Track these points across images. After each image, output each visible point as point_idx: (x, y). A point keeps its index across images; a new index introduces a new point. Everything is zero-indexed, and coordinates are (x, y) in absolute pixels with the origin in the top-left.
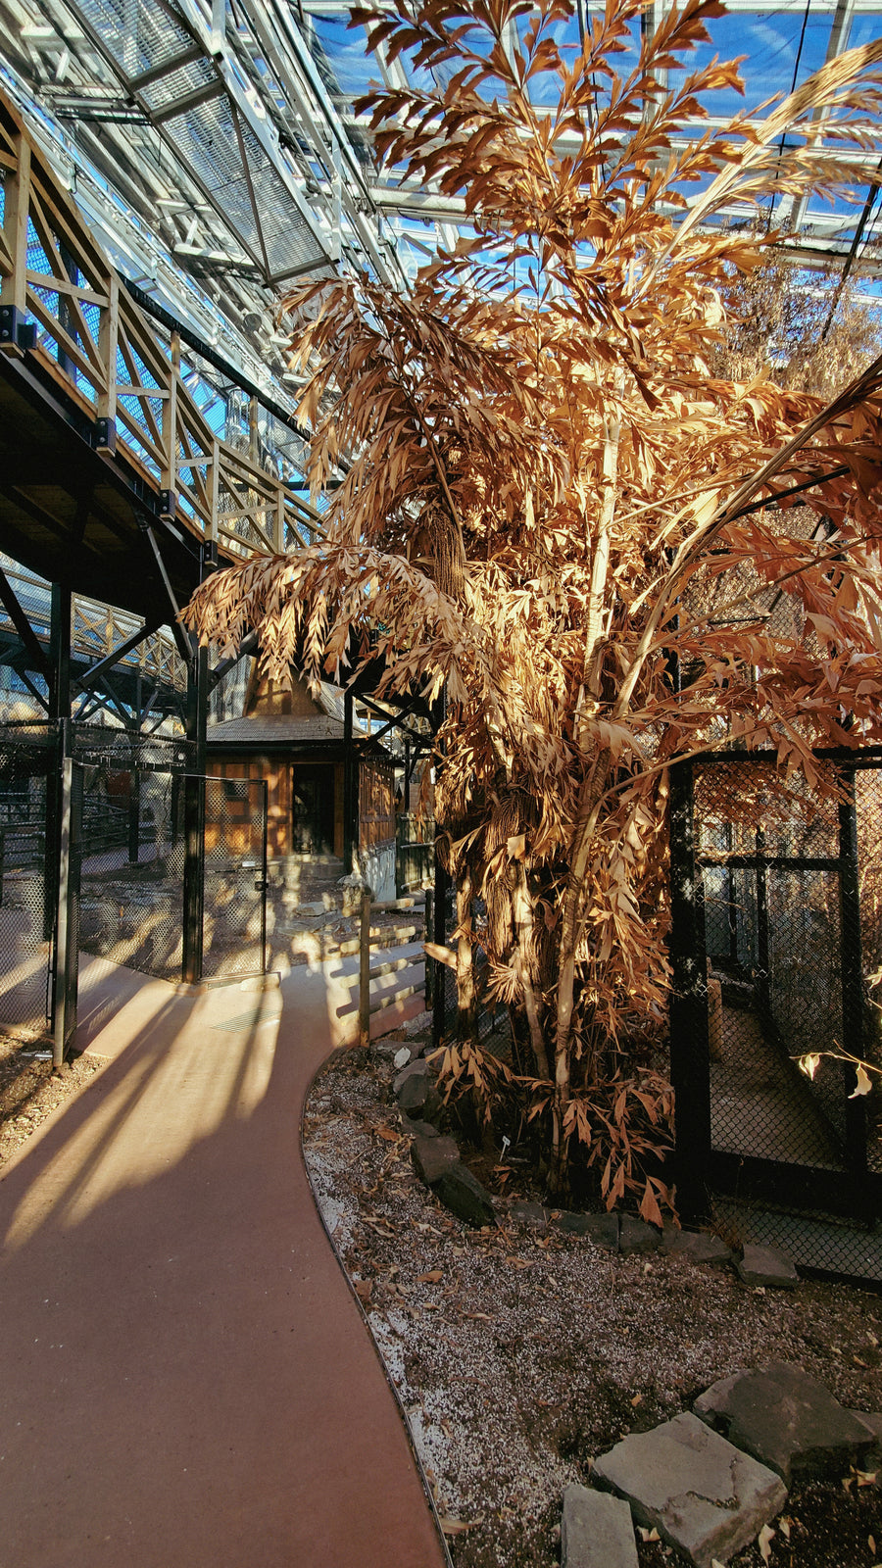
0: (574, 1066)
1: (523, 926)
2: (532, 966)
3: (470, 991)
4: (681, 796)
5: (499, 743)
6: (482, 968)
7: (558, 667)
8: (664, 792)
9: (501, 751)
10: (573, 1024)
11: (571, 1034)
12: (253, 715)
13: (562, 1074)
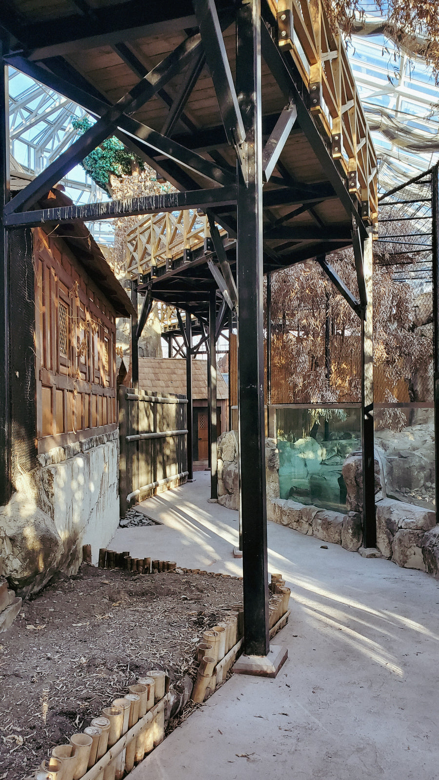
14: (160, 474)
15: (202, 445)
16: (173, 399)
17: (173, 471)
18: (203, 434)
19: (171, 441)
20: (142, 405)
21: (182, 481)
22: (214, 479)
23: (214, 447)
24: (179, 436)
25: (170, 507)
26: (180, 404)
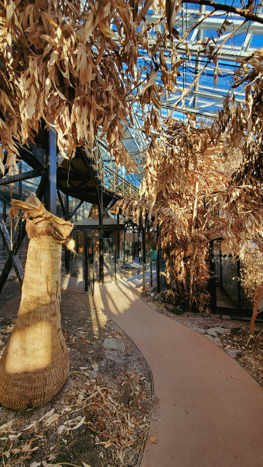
0: (193, 291)
1: (182, 268)
2: (184, 274)
3: (169, 280)
4: (212, 245)
5: (177, 235)
6: (172, 277)
7: (186, 220)
8: (209, 245)
9: (178, 236)
10: (193, 283)
11: (193, 285)
12: (91, 218)
13: (191, 292)
14: (129, 257)
15: (137, 252)
16: (131, 243)
17: (131, 257)
18: (137, 249)
19: (131, 251)
20: (126, 244)
21: (133, 259)
22: (140, 258)
23: (140, 252)
24: (132, 250)
25: (131, 263)
26: (132, 244)
